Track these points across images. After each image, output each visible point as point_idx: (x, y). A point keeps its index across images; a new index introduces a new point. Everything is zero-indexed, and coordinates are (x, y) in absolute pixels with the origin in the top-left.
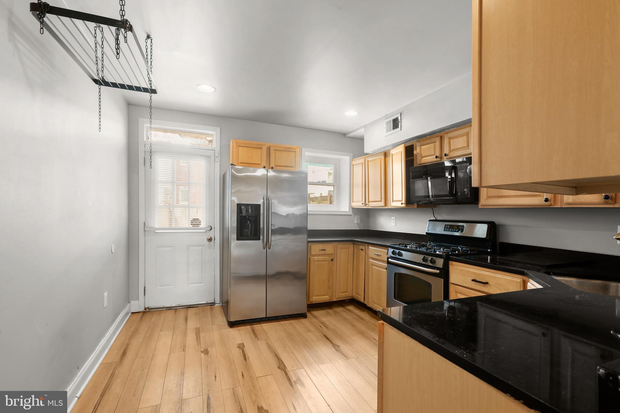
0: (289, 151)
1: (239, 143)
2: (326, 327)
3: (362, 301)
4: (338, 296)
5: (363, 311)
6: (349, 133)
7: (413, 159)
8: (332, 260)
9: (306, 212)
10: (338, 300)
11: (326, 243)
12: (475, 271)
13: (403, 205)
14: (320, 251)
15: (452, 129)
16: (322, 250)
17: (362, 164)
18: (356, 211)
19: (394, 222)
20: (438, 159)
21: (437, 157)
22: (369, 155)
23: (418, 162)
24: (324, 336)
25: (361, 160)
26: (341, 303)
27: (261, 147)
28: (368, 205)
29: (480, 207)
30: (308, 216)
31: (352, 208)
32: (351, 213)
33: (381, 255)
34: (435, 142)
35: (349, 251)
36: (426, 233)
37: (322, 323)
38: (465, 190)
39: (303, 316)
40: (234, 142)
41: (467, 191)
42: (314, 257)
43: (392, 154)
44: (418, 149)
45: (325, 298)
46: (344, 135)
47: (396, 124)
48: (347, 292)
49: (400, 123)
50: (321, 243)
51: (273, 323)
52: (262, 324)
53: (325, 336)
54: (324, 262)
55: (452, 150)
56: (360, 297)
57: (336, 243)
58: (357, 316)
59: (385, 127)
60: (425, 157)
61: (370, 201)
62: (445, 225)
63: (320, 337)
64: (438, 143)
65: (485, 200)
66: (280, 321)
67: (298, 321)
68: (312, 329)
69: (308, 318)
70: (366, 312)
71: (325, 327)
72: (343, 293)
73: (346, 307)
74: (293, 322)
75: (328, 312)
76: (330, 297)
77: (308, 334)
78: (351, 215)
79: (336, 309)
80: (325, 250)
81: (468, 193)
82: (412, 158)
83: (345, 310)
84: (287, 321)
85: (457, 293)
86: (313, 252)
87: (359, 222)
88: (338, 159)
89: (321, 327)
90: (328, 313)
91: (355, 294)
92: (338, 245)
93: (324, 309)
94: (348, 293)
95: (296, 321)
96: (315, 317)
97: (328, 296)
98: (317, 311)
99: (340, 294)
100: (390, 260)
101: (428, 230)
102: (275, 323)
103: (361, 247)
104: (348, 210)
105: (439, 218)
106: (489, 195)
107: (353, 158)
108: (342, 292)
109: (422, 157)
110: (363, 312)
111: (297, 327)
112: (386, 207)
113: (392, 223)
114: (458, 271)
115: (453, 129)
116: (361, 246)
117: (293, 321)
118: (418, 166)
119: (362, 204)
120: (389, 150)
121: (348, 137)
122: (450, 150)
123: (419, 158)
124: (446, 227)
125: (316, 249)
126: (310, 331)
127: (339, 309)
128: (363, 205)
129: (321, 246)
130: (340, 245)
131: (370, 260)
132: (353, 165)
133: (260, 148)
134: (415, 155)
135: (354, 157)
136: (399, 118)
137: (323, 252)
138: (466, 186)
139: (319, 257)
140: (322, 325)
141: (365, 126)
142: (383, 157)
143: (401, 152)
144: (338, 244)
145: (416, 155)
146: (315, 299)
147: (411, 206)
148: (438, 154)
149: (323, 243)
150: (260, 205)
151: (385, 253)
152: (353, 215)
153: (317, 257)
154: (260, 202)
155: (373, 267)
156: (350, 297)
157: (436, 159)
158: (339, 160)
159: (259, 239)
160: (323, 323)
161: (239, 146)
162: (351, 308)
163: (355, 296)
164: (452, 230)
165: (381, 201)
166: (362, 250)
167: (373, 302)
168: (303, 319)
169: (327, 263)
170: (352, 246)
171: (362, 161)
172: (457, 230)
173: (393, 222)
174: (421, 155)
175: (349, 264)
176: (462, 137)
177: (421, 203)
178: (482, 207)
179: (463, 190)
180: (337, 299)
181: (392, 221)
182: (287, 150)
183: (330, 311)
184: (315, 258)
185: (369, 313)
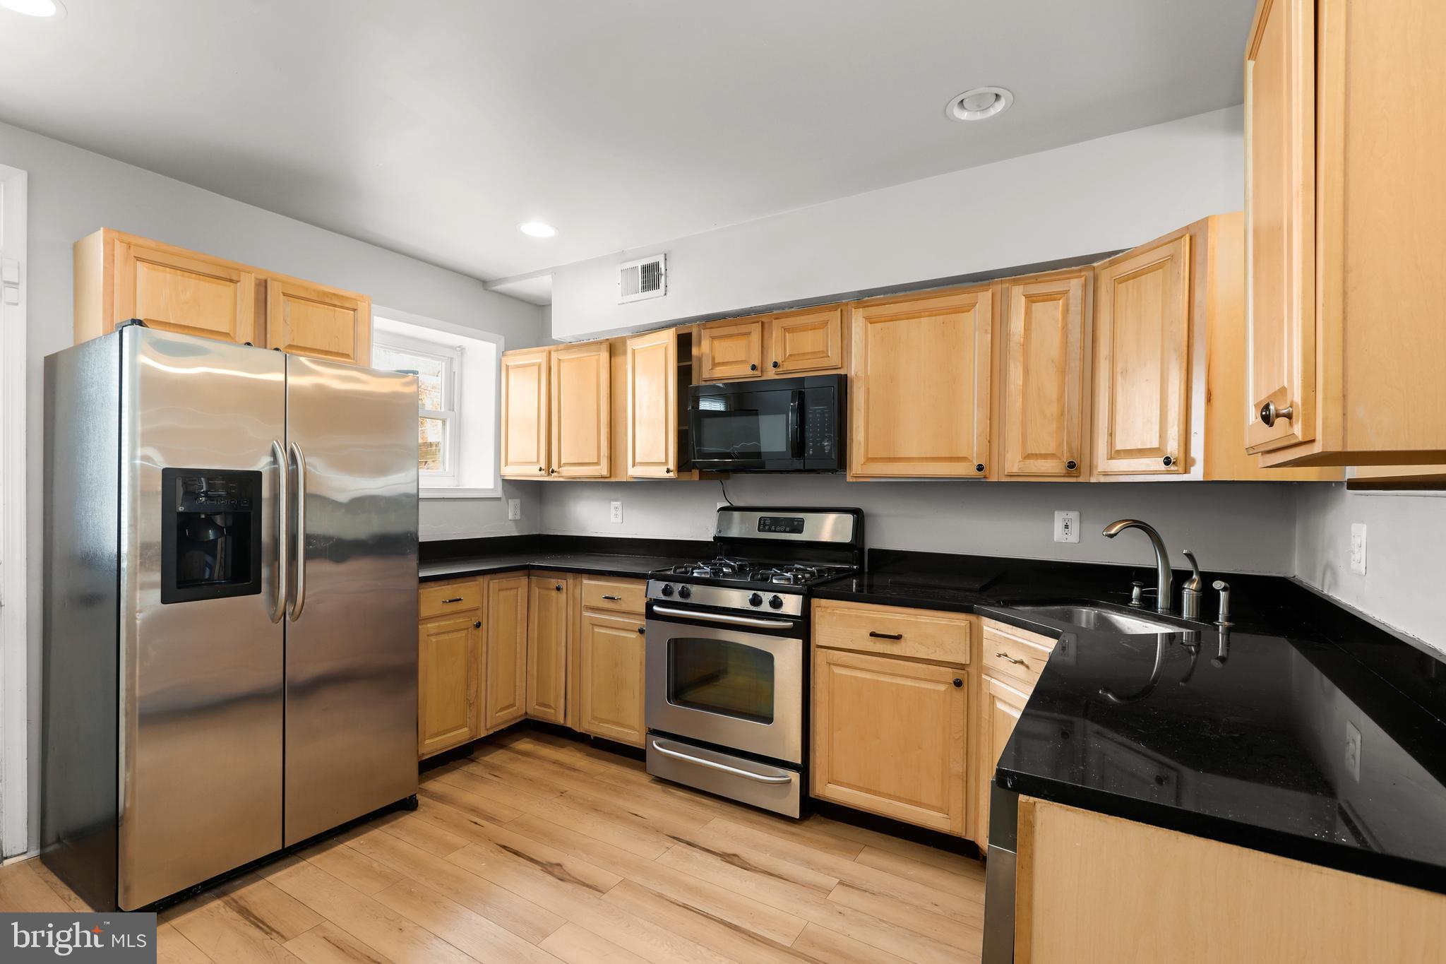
0: (335, 306)
1: (136, 245)
2: (491, 819)
3: (561, 720)
4: (494, 718)
5: (563, 747)
6: (501, 280)
7: (691, 365)
8: (478, 625)
9: (415, 491)
10: (491, 732)
11: (459, 580)
12: (874, 614)
13: (671, 475)
14: (445, 605)
15: (787, 310)
16: (450, 601)
17: (537, 367)
18: (516, 487)
19: (619, 512)
20: (755, 372)
21: (754, 368)
22: (561, 346)
23: (706, 375)
24: (503, 850)
25: (536, 356)
26: (498, 740)
27: (234, 278)
28: (559, 472)
29: (849, 479)
30: (420, 503)
31: (504, 481)
32: (499, 494)
33: (620, 599)
34: (749, 334)
35: (517, 594)
36: (715, 538)
37: (473, 810)
38: (826, 444)
39: (409, 805)
40: (117, 242)
41: (827, 445)
42: (427, 623)
43: (634, 351)
44: (705, 344)
45: (460, 736)
46: (484, 283)
47: (651, 277)
48: (515, 706)
49: (663, 277)
50: (446, 582)
51: (311, 860)
52: (268, 875)
53: (504, 847)
54: (455, 635)
55: (790, 355)
56: (552, 711)
57: (487, 578)
58: (554, 763)
59: (619, 282)
60: (723, 364)
61: (562, 462)
62: (760, 519)
63: (492, 854)
64: (756, 337)
65: (862, 465)
66: (331, 846)
67: (392, 827)
68: (452, 837)
69: (421, 808)
70: (572, 748)
71: (487, 820)
72: (505, 710)
73: (511, 746)
74: (378, 834)
75: (472, 774)
76: (471, 730)
77: (451, 856)
78: (499, 499)
79: (488, 759)
80: (460, 600)
81: (830, 450)
82: (689, 363)
83: (512, 755)
84: (356, 836)
85: (832, 666)
86: (425, 611)
87: (518, 517)
88: (459, 347)
89: (476, 823)
90: (472, 776)
91: (537, 707)
92: (491, 582)
93: (455, 768)
94: (515, 708)
95: (385, 827)
96: (440, 798)
97: (466, 729)
98: (439, 779)
99: (497, 715)
100: (656, 608)
101: (720, 532)
102: (318, 856)
103: (554, 582)
104: (491, 486)
105: (737, 503)
106: (869, 456)
107: (507, 349)
108: (501, 710)
109: (715, 365)
110: (563, 750)
111: (403, 846)
112: (613, 480)
113: (612, 516)
114: (835, 618)
115: (790, 310)
116: (553, 580)
117: (376, 830)
118: (704, 383)
119: (540, 470)
120: (623, 340)
121: (494, 291)
122: (785, 354)
123: (706, 365)
124: (762, 522)
125: (434, 598)
126: (451, 848)
127: (497, 757)
128: (543, 472)
129: (447, 590)
130: (495, 583)
131: (586, 614)
132: (507, 367)
133: (231, 281)
134: (697, 357)
135: (511, 345)
136: (662, 266)
137: (454, 607)
138: (826, 434)
139: (442, 623)
140: (477, 816)
141: (555, 271)
142: (604, 355)
143: (666, 349)
144: (491, 579)
145: (700, 359)
146: (433, 745)
147: (686, 476)
148: (757, 362)
149: (451, 581)
150: (257, 475)
151: (634, 595)
152: (504, 499)
153: (437, 624)
154: (262, 464)
155: (596, 630)
156: (522, 716)
157: (751, 372)
158: (462, 349)
159: (257, 590)
160: (475, 811)
161: (138, 259)
162: (525, 745)
163: (536, 711)
164: (778, 529)
165: (597, 463)
166: (558, 589)
167: (594, 718)
168: (407, 816)
169: (464, 635)
170: (524, 580)
171: (540, 360)
172: (788, 529)
173: (616, 515)
174: (713, 359)
175: (518, 631)
176: (812, 331)
177: (714, 470)
178: (854, 480)
179: (819, 444)
180: (487, 730)
181: (613, 511)
182: (328, 300)
183: (473, 768)
184: (429, 625)
185: (580, 750)
